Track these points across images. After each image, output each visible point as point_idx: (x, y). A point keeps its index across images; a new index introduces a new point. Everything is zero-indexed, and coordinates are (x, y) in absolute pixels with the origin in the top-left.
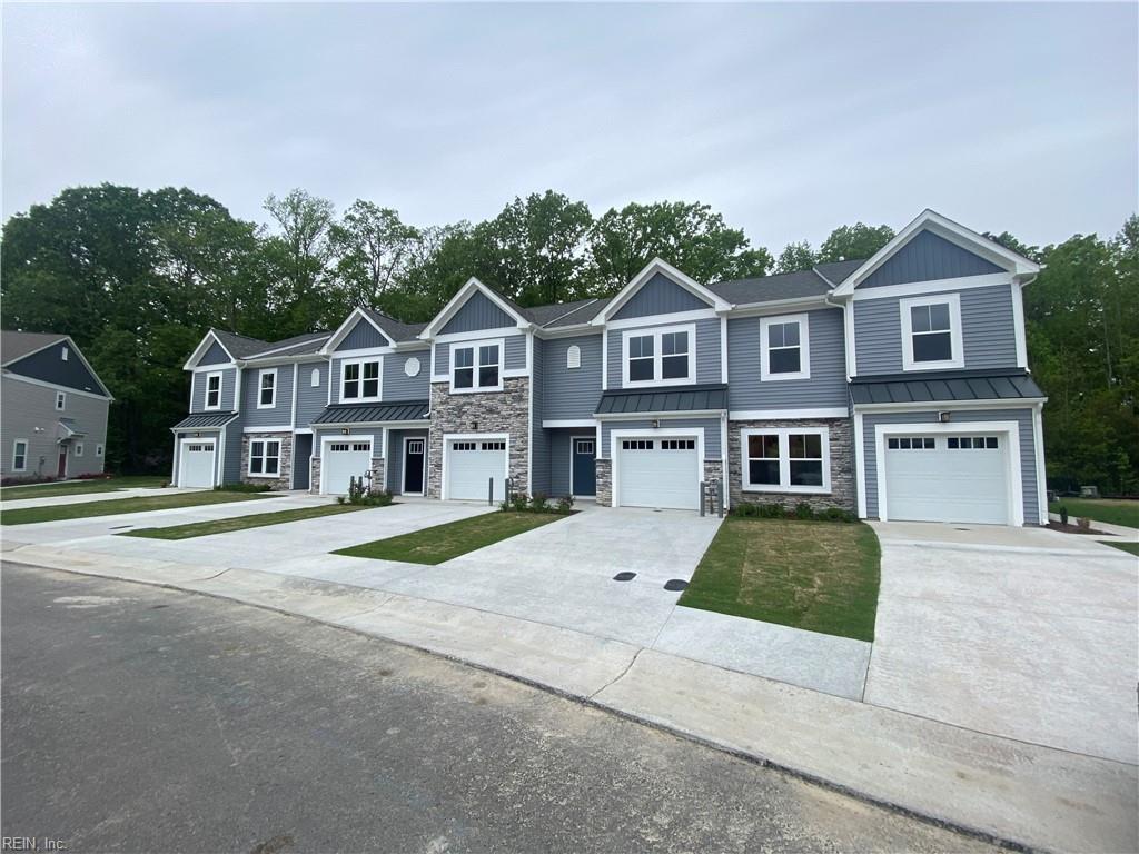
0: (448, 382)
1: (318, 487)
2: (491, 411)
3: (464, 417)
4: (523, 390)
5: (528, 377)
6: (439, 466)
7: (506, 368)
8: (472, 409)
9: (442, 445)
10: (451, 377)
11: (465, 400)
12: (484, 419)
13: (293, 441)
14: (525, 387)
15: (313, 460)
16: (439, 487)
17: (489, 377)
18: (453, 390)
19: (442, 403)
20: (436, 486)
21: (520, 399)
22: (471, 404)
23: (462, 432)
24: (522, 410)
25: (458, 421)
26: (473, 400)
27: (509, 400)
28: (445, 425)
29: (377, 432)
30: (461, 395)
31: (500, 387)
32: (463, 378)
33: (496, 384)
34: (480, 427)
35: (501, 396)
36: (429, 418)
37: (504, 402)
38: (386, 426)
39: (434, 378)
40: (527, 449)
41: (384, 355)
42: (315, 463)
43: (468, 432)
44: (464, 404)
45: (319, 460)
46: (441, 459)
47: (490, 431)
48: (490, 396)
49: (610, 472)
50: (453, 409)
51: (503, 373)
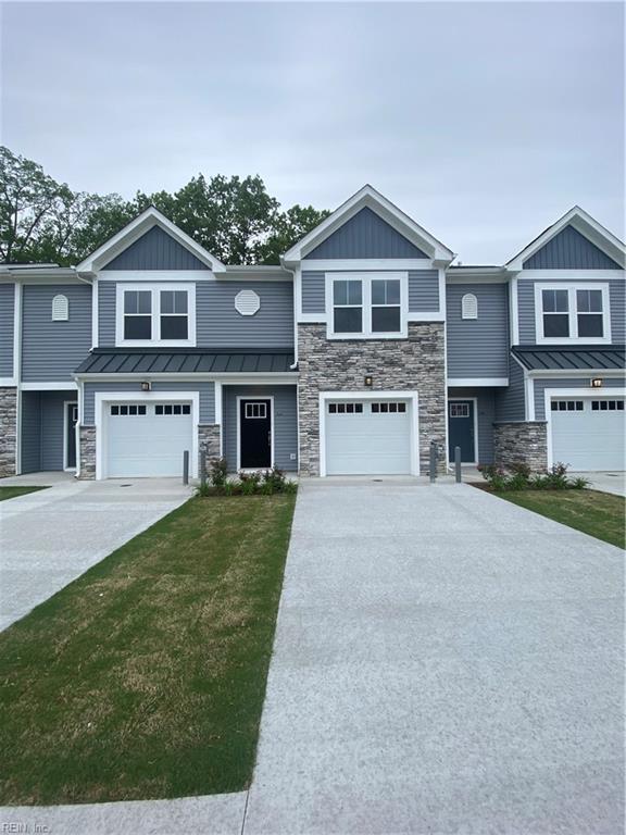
0: (325, 324)
1: (93, 469)
2: (392, 363)
3: (352, 370)
4: (437, 338)
5: (442, 323)
6: (315, 433)
7: (411, 310)
8: (363, 361)
9: (318, 406)
10: (328, 317)
11: (351, 348)
12: (382, 373)
13: (18, 401)
14: (439, 334)
15: (82, 428)
16: (317, 460)
17: (386, 319)
18: (331, 334)
19: (316, 351)
20: (311, 460)
21: (433, 349)
22: (361, 353)
23: (349, 389)
24: (435, 362)
25: (343, 375)
26: (364, 349)
27: (417, 349)
28: (322, 381)
29: (205, 388)
30: (346, 341)
31: (403, 333)
32: (348, 319)
33: (397, 328)
34: (377, 383)
35: (405, 345)
36: (296, 370)
37: (409, 352)
38: (220, 380)
39: (300, 316)
40: (444, 410)
41: (197, 282)
42: (86, 432)
43: (359, 389)
44: (351, 354)
45: (92, 429)
46: (317, 425)
47: (391, 388)
48: (389, 344)
49: (545, 436)
50: (334, 359)
51: (406, 316)
